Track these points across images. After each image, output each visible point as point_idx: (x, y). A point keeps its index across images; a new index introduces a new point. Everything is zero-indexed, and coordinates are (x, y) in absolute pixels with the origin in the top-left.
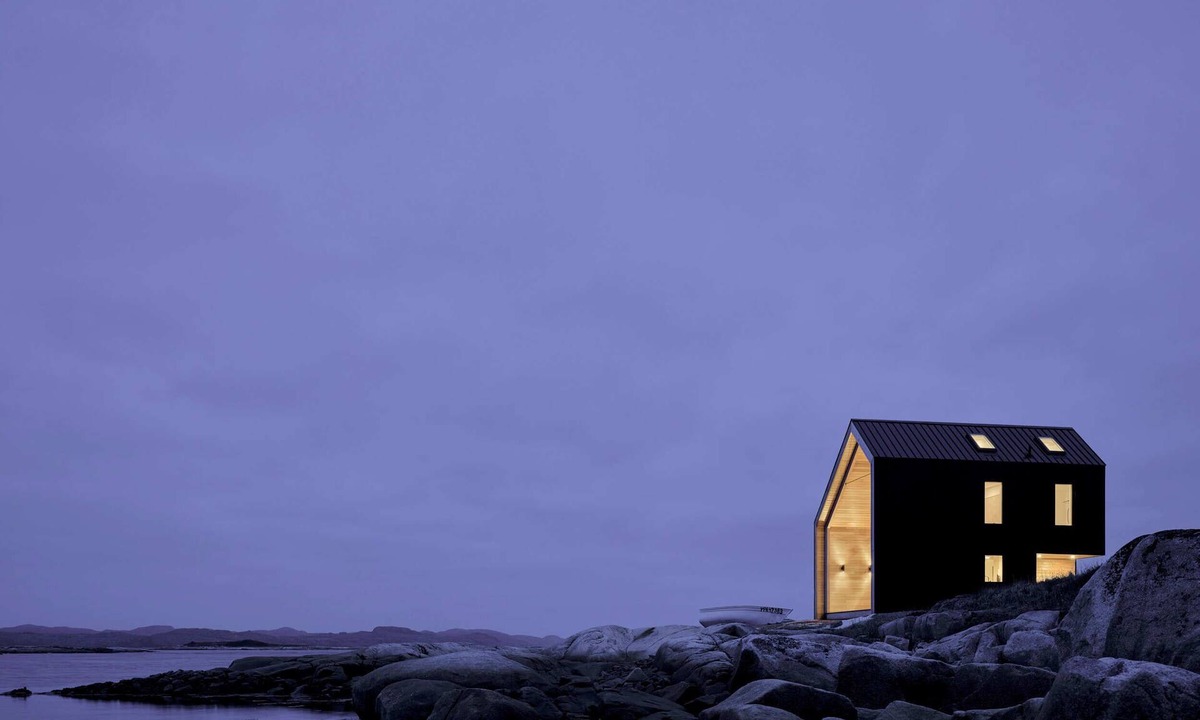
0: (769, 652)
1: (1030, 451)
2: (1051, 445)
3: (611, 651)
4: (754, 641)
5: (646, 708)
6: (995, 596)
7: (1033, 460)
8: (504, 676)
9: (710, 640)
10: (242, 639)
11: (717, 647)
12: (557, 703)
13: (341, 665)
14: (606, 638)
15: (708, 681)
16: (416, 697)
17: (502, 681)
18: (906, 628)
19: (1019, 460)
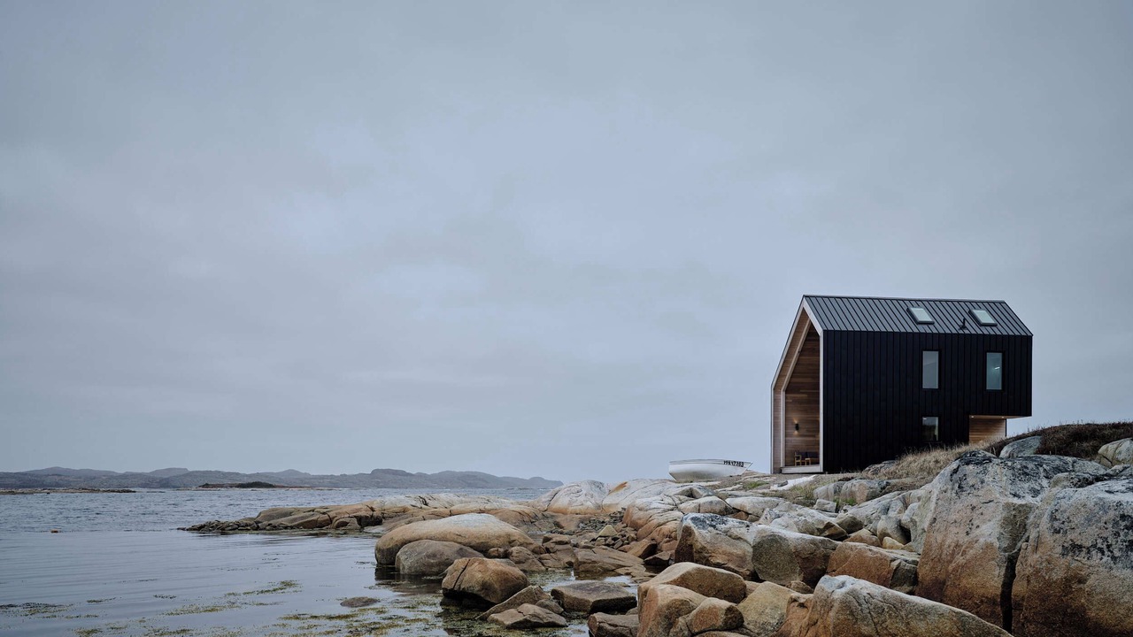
0: (704, 528)
1: (964, 323)
2: (984, 316)
3: (589, 504)
4: (692, 519)
5: (613, 565)
6: (913, 465)
7: (967, 332)
8: (498, 537)
9: (670, 501)
10: (251, 481)
11: (676, 507)
12: (540, 559)
13: (355, 517)
14: (584, 492)
15: (665, 540)
16: (429, 556)
17: (496, 541)
18: (835, 492)
19: (954, 332)
